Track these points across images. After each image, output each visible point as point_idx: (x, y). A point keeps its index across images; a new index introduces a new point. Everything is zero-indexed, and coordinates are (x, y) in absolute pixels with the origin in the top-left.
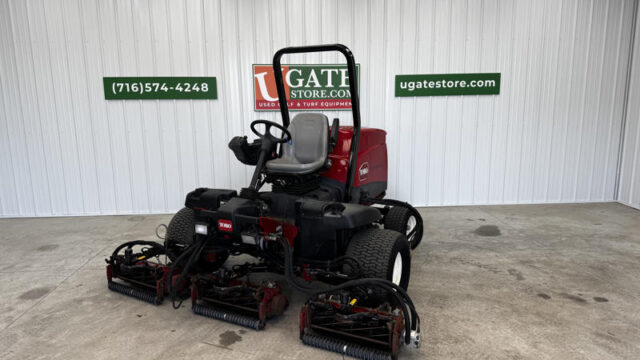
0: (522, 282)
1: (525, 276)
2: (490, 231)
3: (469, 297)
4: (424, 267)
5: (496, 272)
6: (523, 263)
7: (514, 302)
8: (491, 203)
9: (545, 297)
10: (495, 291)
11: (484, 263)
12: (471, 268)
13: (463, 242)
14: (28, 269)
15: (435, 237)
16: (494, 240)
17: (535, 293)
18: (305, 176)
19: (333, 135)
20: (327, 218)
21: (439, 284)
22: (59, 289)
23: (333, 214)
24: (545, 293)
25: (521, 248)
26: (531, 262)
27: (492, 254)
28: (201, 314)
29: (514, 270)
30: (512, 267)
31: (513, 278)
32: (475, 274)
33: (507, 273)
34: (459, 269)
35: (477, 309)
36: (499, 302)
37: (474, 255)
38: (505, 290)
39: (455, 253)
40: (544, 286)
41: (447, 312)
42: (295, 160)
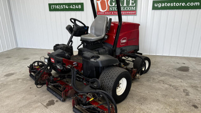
0: (187, 97)
1: (190, 94)
2: (185, 69)
3: (158, 101)
4: (145, 83)
5: (177, 90)
6: (192, 87)
7: (178, 107)
8: (191, 56)
9: (196, 107)
10: (171, 100)
11: (173, 84)
12: (166, 86)
13: (169, 73)
14: (16, 66)
15: (158, 70)
16: (184, 73)
17: (191, 104)
18: (94, 42)
19: (108, 25)
20: (91, 61)
21: (147, 92)
22: (17, 74)
23: (94, 60)
24: (197, 105)
25: (196, 79)
26: (197, 87)
27: (180, 80)
28: (48, 91)
29: (186, 90)
30: (186, 88)
31: (184, 94)
32: (166, 89)
33: (182, 91)
34: (160, 86)
35: (157, 108)
36: (170, 106)
37: (171, 80)
38: (177, 100)
39: (162, 78)
40: (197, 101)
41: (143, 107)
42: (95, 36)
